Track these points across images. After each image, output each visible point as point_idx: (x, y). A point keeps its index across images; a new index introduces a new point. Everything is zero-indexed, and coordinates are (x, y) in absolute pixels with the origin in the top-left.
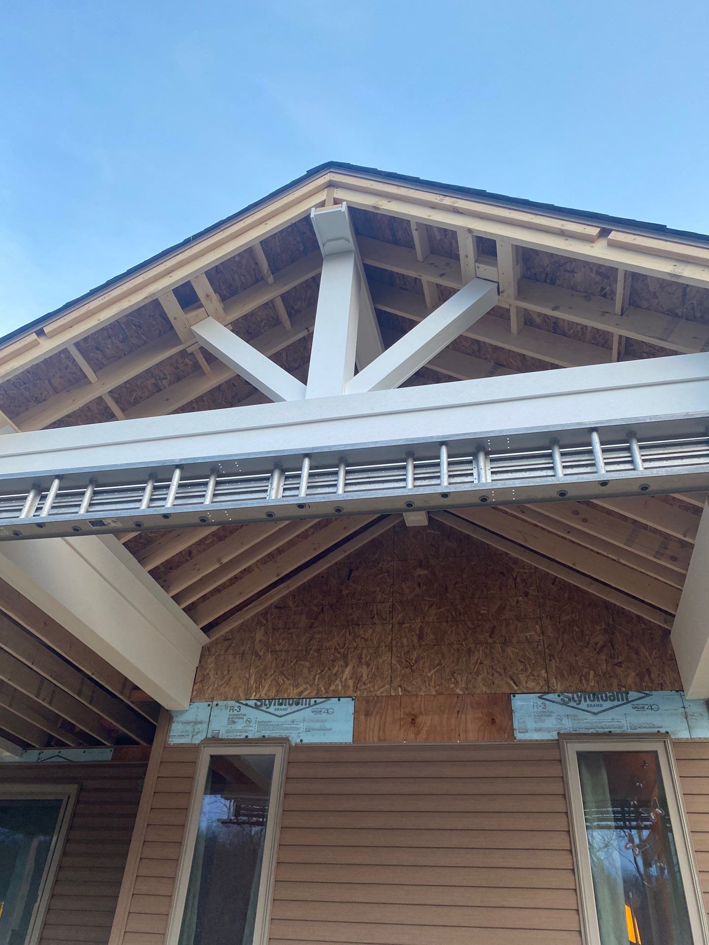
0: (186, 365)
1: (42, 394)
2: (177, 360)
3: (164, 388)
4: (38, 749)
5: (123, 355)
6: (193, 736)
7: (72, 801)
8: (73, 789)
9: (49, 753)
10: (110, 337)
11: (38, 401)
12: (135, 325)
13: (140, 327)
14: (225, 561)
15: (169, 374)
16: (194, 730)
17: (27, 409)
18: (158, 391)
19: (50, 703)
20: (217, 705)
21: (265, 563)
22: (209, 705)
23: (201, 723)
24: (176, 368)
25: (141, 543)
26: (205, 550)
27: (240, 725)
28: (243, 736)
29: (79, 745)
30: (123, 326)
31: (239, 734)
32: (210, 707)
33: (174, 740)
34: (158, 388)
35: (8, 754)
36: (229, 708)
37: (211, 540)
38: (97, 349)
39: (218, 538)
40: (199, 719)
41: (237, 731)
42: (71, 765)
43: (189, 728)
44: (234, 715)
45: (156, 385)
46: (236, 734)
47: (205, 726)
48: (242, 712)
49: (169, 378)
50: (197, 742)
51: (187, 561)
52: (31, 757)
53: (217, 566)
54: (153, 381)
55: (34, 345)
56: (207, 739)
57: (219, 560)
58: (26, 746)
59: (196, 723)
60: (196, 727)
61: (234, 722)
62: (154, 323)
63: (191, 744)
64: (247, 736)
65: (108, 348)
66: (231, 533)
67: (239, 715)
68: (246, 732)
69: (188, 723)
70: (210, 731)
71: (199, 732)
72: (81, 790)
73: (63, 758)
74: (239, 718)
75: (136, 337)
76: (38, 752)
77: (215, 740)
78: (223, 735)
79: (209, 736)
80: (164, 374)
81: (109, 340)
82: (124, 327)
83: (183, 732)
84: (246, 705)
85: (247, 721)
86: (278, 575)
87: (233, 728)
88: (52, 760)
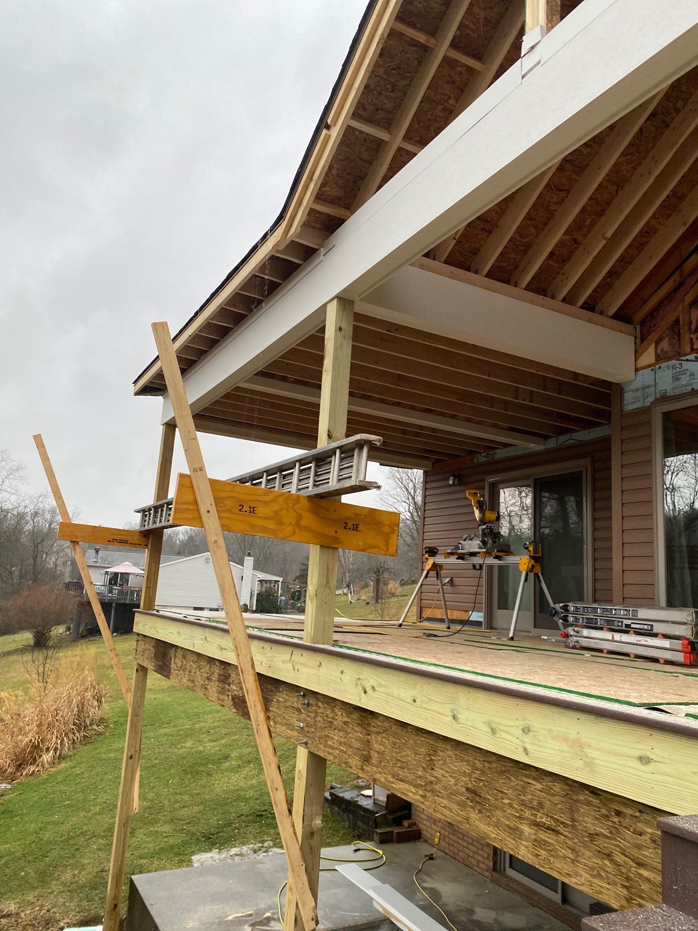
0: (461, 73)
1: (361, 172)
2: (449, 75)
3: (454, 107)
4: (555, 437)
5: (401, 102)
6: (644, 399)
7: (589, 470)
8: (587, 462)
9: (562, 439)
10: (381, 94)
11: (362, 178)
12: (393, 69)
13: (399, 68)
14: (609, 234)
15: (451, 92)
16: (644, 395)
17: (359, 189)
18: (451, 114)
19: (531, 401)
20: (660, 368)
21: (669, 217)
22: (652, 370)
23: (648, 387)
24: (453, 82)
25: (520, 251)
26: (589, 232)
27: (684, 380)
28: (689, 389)
29: (584, 428)
30: (384, 77)
31: (684, 388)
32: (653, 372)
33: (629, 407)
34: (448, 110)
35: (534, 445)
36: (671, 367)
37: (590, 220)
38: (377, 110)
39: (596, 215)
40: (646, 384)
41: (682, 386)
42: (582, 444)
43: (639, 394)
44: (677, 373)
45: (445, 109)
46: (682, 389)
47: (653, 389)
48: (684, 367)
49: (452, 95)
50: (649, 404)
51: (577, 248)
52: (551, 444)
53: (604, 242)
54: (440, 107)
55: (328, 138)
56: (656, 399)
57: (603, 237)
58: (546, 438)
59: (644, 388)
60: (645, 391)
61: (678, 379)
62: (408, 55)
63: (644, 407)
64: (693, 389)
65: (386, 104)
66: (609, 204)
67: (682, 371)
68: (691, 385)
69: (637, 390)
70: (658, 392)
71: (648, 396)
72: (594, 461)
73: (574, 440)
74: (682, 374)
75: (401, 78)
76: (555, 439)
77: (664, 398)
78: (670, 393)
79: (658, 396)
80: (446, 95)
81: (382, 97)
82: (387, 78)
83: (634, 399)
84: (687, 360)
85: (690, 374)
86: (685, 224)
87: (679, 384)
88: (566, 443)
